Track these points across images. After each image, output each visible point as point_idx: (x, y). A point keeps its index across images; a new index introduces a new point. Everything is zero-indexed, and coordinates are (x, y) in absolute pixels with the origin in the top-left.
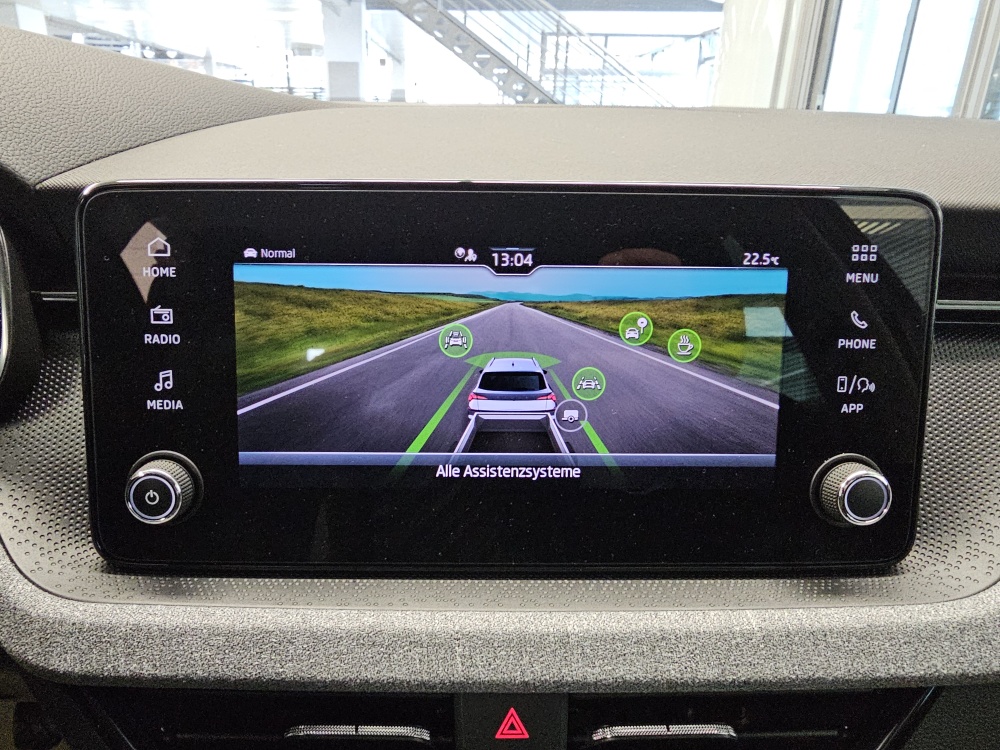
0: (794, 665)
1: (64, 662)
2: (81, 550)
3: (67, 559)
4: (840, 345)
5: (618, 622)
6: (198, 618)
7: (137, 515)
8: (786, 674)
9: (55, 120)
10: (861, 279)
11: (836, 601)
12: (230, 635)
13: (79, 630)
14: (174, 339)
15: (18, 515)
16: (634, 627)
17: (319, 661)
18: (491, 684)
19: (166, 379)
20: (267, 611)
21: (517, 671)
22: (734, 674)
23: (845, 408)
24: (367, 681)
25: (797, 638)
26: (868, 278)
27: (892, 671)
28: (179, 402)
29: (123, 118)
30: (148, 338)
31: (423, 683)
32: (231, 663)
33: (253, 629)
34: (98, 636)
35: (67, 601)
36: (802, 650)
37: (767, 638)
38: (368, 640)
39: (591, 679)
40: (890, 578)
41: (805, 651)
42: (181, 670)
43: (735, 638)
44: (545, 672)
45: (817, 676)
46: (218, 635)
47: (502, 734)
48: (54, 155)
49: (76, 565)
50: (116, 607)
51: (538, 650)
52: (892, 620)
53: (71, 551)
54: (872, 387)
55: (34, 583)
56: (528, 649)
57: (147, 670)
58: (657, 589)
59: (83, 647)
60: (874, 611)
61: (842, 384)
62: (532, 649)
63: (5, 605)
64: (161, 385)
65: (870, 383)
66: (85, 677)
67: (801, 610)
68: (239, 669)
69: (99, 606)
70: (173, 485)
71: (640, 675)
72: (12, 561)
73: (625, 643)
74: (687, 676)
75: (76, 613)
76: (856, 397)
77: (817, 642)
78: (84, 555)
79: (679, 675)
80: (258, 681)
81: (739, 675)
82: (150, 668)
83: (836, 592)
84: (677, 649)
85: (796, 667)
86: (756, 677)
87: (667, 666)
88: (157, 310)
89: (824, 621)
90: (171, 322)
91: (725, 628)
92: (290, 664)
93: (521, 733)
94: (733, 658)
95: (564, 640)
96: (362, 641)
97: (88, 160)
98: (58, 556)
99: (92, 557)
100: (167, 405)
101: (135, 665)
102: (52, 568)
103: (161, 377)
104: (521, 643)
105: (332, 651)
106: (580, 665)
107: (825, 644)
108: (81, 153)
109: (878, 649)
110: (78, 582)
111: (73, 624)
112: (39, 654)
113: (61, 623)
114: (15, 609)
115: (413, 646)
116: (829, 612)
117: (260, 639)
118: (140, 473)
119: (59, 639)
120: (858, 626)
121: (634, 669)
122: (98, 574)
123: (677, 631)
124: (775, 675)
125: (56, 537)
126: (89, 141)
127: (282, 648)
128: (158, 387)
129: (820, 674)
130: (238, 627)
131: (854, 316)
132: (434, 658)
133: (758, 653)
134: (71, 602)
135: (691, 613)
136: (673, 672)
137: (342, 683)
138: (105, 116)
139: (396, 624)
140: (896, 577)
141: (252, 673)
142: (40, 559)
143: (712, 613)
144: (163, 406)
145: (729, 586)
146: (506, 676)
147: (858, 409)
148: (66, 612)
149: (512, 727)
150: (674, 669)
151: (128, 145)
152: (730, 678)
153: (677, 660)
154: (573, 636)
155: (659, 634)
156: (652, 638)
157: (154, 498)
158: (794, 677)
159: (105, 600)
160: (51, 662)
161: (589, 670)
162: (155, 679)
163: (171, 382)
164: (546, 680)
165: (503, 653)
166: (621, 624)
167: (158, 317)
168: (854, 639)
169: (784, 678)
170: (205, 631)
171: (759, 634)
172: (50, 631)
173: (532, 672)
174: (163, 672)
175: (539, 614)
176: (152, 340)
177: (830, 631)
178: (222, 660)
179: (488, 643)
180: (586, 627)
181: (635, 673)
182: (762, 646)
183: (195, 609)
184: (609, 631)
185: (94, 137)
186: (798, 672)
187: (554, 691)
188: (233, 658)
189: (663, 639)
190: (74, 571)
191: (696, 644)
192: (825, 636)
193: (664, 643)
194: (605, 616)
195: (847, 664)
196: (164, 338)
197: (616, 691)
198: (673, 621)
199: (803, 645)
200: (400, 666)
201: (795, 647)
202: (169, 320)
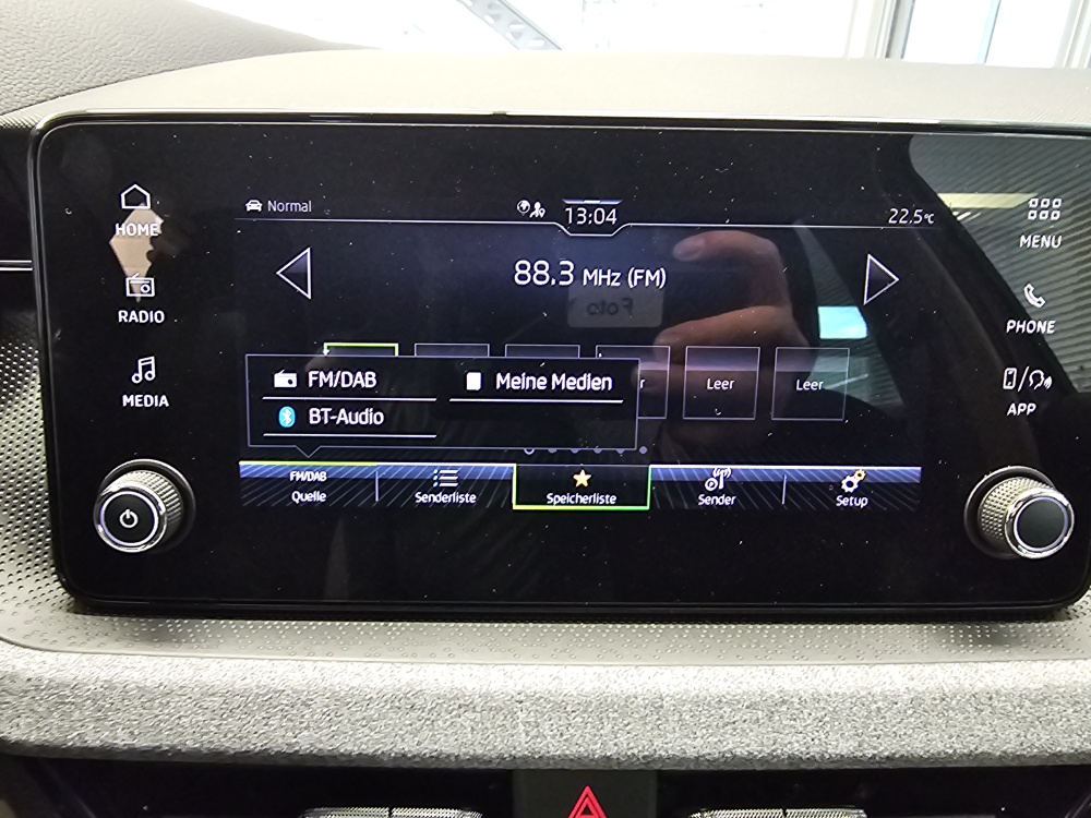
0: (951, 737)
1: (16, 728)
2: (42, 583)
3: (24, 594)
4: (1009, 328)
5: (726, 680)
6: (189, 673)
7: (109, 540)
8: (941, 747)
10: (1039, 243)
11: (1000, 653)
12: (228, 695)
13: (36, 687)
14: (157, 317)
16: (745, 686)
17: (342, 729)
18: (564, 758)
19: (146, 369)
20: (276, 663)
21: (596, 743)
22: (875, 748)
23: (1012, 409)
24: (404, 755)
25: (954, 702)
26: (1046, 242)
27: (1077, 745)
28: (164, 397)
29: (96, 48)
30: (122, 316)
31: (475, 758)
32: (230, 731)
34: (60, 696)
35: (22, 650)
36: (960, 717)
37: (916, 701)
38: (406, 703)
39: (691, 753)
40: (1062, 624)
41: (965, 719)
42: (166, 740)
43: (876, 703)
44: (631, 745)
45: (980, 750)
46: (213, 695)
48: (8, 87)
49: (35, 602)
50: (84, 658)
51: (623, 715)
52: (1075, 678)
53: (29, 584)
54: (1049, 382)
56: (610, 715)
57: (122, 739)
58: (769, 636)
59: (40, 709)
60: (1050, 667)
61: (1010, 378)
62: (616, 715)
64: (140, 375)
65: (1046, 377)
66: (42, 748)
67: (956, 665)
68: (241, 738)
69: (62, 655)
70: (155, 503)
71: (754, 748)
73: (735, 707)
74: (815, 751)
75: (33, 666)
77: (981, 706)
78: (46, 590)
79: (803, 749)
80: (264, 754)
81: (881, 748)
82: (125, 737)
83: (997, 641)
84: (801, 716)
85: (954, 739)
86: (903, 752)
87: (789, 738)
89: (988, 679)
90: (153, 294)
91: (862, 688)
92: (305, 733)
94: (872, 727)
95: (656, 705)
96: (397, 704)
97: (51, 95)
98: (12, 590)
99: (56, 593)
100: (149, 402)
101: (107, 733)
102: (16, 609)
103: (140, 365)
104: (600, 708)
105: (358, 716)
106: (677, 735)
107: (990, 709)
108: (42, 86)
109: (1058, 717)
110: (36, 625)
111: (29, 680)
113: (13, 678)
115: (462, 710)
116: (993, 668)
117: (268, 701)
118: (114, 487)
120: (1032, 686)
121: (748, 741)
122: (62, 614)
123: (802, 693)
124: (927, 749)
125: (11, 567)
126: (52, 72)
127: (295, 712)
128: (137, 378)
129: (985, 748)
130: (239, 685)
131: (1029, 291)
132: (489, 726)
133: (905, 721)
134: (27, 650)
135: (817, 668)
136: (796, 745)
137: (373, 757)
138: (74, 43)
139: (441, 682)
140: (1070, 622)
141: (256, 743)
143: (844, 669)
144: (142, 402)
145: (859, 632)
146: (582, 749)
147: (1029, 411)
148: (20, 665)
150: (798, 742)
151: (104, 81)
152: (870, 753)
153: (801, 729)
154: (668, 699)
155: (777, 696)
156: (770, 701)
157: (130, 521)
158: (951, 751)
161: (689, 742)
162: (132, 750)
163: (153, 372)
164: (633, 754)
165: (579, 719)
166: (728, 683)
168: (1027, 704)
169: (939, 753)
170: (196, 690)
171: (905, 697)
173: (616, 745)
174: (143, 742)
175: (623, 669)
176: (128, 318)
177: (997, 693)
178: (218, 726)
179: (560, 706)
180: (684, 686)
181: (748, 745)
182: (910, 712)
183: (183, 660)
184: (713, 691)
185: (60, 68)
186: (956, 746)
187: (643, 767)
188: (232, 724)
189: (784, 702)
190: (32, 611)
191: (826, 708)
192: (990, 699)
193: (784, 708)
194: (708, 672)
195: (1018, 736)
196: (144, 315)
197: (722, 767)
198: (795, 680)
199: (963, 711)
200: (446, 735)
201: (951, 714)
202: (150, 292)
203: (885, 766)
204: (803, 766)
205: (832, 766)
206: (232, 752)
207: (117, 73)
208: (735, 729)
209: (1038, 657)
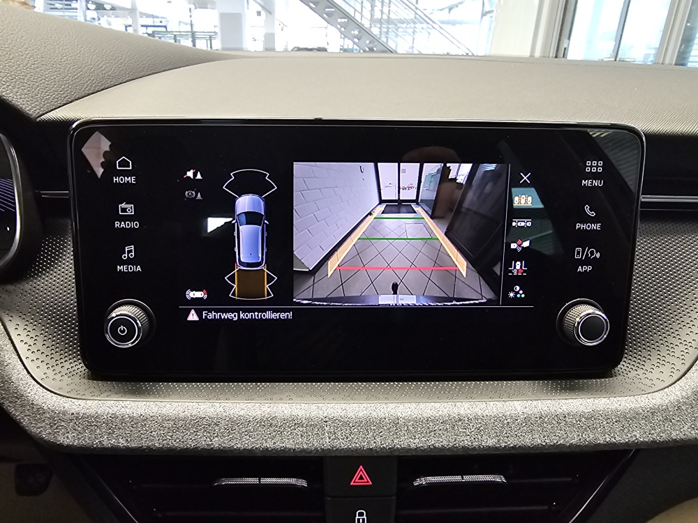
0: (544, 437)
1: (67, 438)
2: (73, 365)
3: (64, 371)
4: (577, 227)
5: (431, 410)
6: (155, 409)
7: (113, 342)
8: (539, 442)
9: (47, 73)
10: (592, 184)
11: (573, 395)
12: (176, 420)
13: (76, 418)
14: (135, 225)
15: (31, 342)
16: (440, 413)
17: (235, 437)
18: (348, 450)
19: (130, 251)
20: (200, 404)
21: (365, 442)
22: (506, 443)
23: (580, 269)
24: (267, 449)
25: (546, 419)
26: (596, 183)
27: (608, 440)
28: (139, 266)
29: (92, 70)
30: (117, 224)
31: (303, 450)
32: (177, 438)
33: (191, 416)
34: (90, 422)
35: (67, 399)
36: (549, 427)
37: (527, 419)
38: (267, 423)
39: (413, 446)
40: (607, 380)
41: (552, 427)
42: (145, 443)
43: (507, 420)
44: (383, 442)
45: (559, 443)
46: (168, 420)
47: (354, 482)
48: (47, 97)
49: (71, 374)
50: (100, 402)
51: (379, 428)
52: (608, 406)
53: (67, 365)
54: (598, 255)
55: (44, 387)
56: (372, 428)
57: (122, 443)
58: (456, 387)
59: (79, 429)
60: (596, 401)
61: (578, 253)
62: (375, 428)
63: (26, 402)
64: (126, 255)
65: (597, 252)
66: (81, 448)
67: (550, 401)
68: (183, 442)
69: (88, 402)
70: (137, 324)
71: (445, 443)
72: (29, 372)
73: (435, 423)
74: (475, 444)
75: (75, 407)
76: (587, 262)
77: (560, 421)
78: (76, 368)
79: (470, 444)
80: (196, 449)
81: (509, 443)
82: (124, 442)
83: (572, 389)
84: (469, 427)
85: (546, 438)
86: (520, 444)
87: (462, 438)
88: (123, 205)
89: (564, 408)
91: (500, 413)
92: (216, 439)
93: (367, 481)
94: (505, 432)
95: (395, 422)
96: (263, 423)
97: (70, 100)
98: (58, 368)
99: (81, 369)
100: (131, 269)
101: (114, 440)
102: (55, 377)
103: (126, 250)
104: (367, 424)
105: (243, 430)
106: (406, 437)
107: (564, 423)
108: (65, 95)
109: (598, 425)
110: (73, 386)
111: (73, 414)
112: (50, 433)
113: (64, 413)
114: (32, 404)
115: (296, 426)
116: (567, 401)
117: (196, 423)
118: (114, 315)
119: (63, 424)
120: (586, 411)
121: (441, 440)
122: (86, 381)
123: (469, 415)
124: (532, 443)
125: (57, 356)
126: (70, 87)
127: (211, 428)
129: (561, 442)
130: (182, 415)
131: (587, 208)
132: (310, 434)
133: (522, 429)
134: (70, 399)
135: (478, 403)
137: (251, 450)
138: (80, 69)
139: (286, 412)
140: (612, 379)
141: (192, 444)
142: (47, 371)
143: (492, 403)
144: (128, 269)
145: (502, 385)
146: (358, 445)
147: (589, 270)
148: (67, 406)
149: (361, 478)
150: (467, 440)
151: (97, 89)
152: (503, 445)
153: (469, 433)
154: (401, 419)
155: (457, 417)
156: (453, 419)
157: (124, 331)
158: (544, 444)
159: (92, 398)
160: (59, 438)
161: (412, 441)
162: (127, 449)
163: (133, 254)
164: (384, 447)
165: (356, 430)
167: (124, 210)
168: (583, 419)
169: (538, 445)
170: (159, 418)
171: (522, 417)
172: (57, 419)
173: (375, 442)
174: (134, 445)
175: (379, 405)
176: (120, 226)
177: (568, 414)
178: (171, 436)
179: (346, 424)
180: (409, 413)
181: (442, 442)
182: (524, 424)
183: (152, 403)
184: (425, 415)
185: (74, 84)
186: (547, 441)
187: (389, 454)
188: (179, 435)
189: (460, 420)
190: (70, 379)
191: (481, 423)
192: (565, 417)
193: (460, 423)
194: (422, 405)
195: (578, 436)
196: (128, 224)
197: (429, 454)
198: (466, 409)
199: (551, 423)
200: (288, 439)
201: (545, 425)
202: (132, 212)
203: (512, 452)
204: (470, 452)
205: (485, 452)
206: (179, 449)
207: (103, 84)
208: (435, 434)
209: (592, 396)
